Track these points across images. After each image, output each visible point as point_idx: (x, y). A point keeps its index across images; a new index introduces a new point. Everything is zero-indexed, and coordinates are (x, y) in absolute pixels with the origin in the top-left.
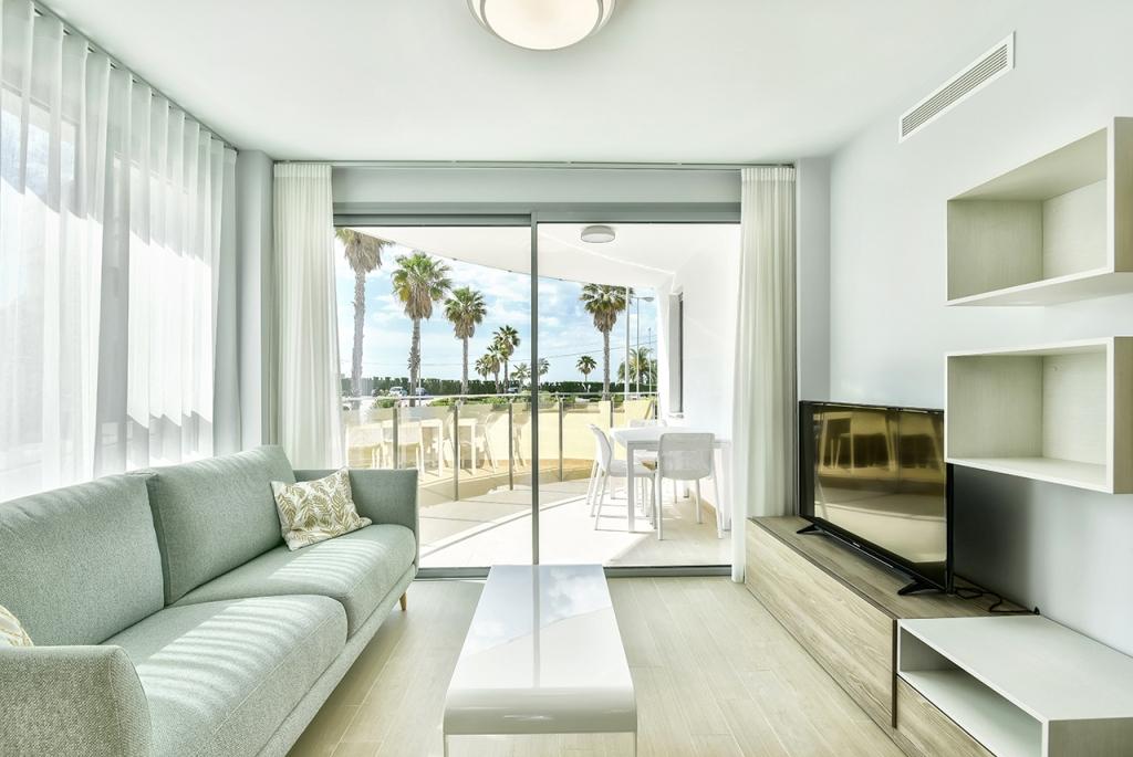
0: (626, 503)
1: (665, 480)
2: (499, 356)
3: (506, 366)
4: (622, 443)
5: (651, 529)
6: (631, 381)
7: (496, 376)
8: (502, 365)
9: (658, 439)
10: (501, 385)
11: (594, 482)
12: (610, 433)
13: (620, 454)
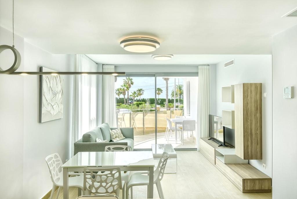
0: (175, 138)
1: (184, 131)
2: (125, 88)
3: (128, 92)
4: (174, 123)
5: (181, 143)
6: (176, 98)
7: (124, 96)
8: (127, 92)
9: (182, 121)
10: (126, 100)
11: (167, 133)
12: (171, 120)
13: (173, 125)
